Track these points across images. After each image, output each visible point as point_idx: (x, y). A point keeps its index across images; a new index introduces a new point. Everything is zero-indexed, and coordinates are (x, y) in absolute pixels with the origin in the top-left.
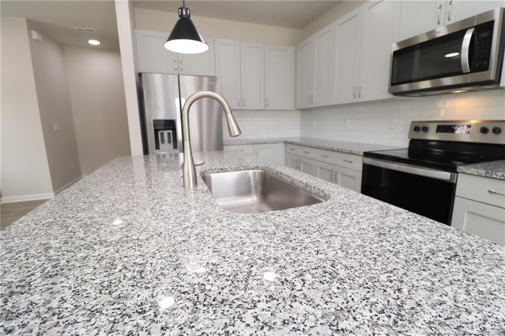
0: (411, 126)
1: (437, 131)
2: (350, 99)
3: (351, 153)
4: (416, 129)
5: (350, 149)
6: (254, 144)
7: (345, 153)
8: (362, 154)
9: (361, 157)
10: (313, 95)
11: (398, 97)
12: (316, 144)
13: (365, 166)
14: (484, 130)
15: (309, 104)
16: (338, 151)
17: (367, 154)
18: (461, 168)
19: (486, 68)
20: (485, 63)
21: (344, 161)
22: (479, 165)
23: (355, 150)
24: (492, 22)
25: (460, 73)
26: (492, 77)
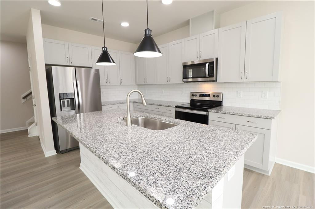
0: (190, 94)
1: (200, 96)
2: (165, 82)
3: (170, 106)
4: (193, 95)
5: (170, 105)
6: (117, 104)
7: (167, 106)
8: (175, 107)
9: (175, 108)
10: (146, 79)
11: (185, 83)
12: (152, 103)
13: (176, 111)
14: (214, 96)
15: (145, 83)
16: (164, 106)
17: (177, 107)
18: (209, 110)
19: (213, 76)
20: (213, 75)
21: (167, 110)
22: (214, 109)
23: (172, 105)
24: (214, 62)
25: (206, 77)
26: (215, 80)
